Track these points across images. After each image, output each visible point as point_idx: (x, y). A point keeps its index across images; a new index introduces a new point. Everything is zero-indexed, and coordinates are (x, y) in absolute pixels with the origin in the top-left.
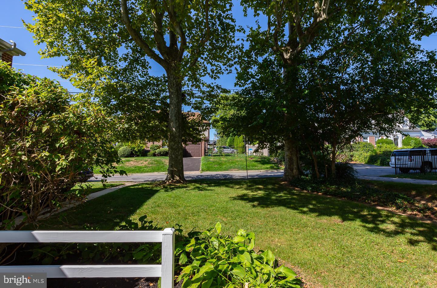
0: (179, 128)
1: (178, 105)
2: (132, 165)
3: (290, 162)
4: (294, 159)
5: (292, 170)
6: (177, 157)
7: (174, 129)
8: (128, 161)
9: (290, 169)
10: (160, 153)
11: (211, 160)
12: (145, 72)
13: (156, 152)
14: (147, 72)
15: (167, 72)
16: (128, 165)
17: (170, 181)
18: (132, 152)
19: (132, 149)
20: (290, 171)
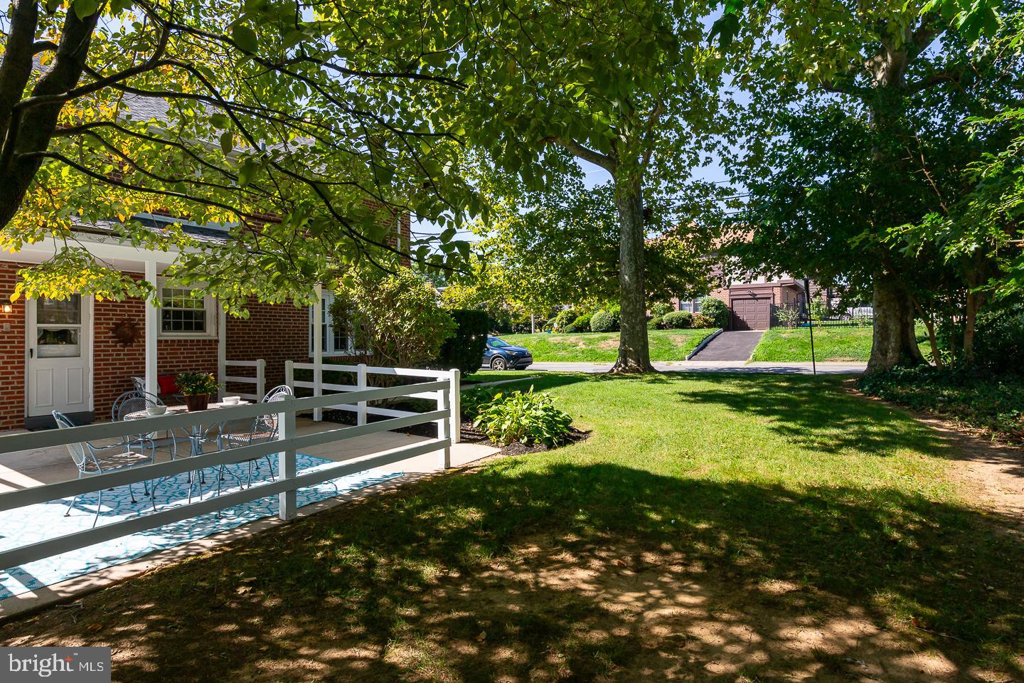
0: (637, 276)
1: (634, 234)
2: (610, 346)
3: (881, 335)
4: (891, 327)
5: (884, 353)
6: (633, 328)
7: (627, 277)
8: (605, 339)
9: (881, 350)
10: (671, 323)
11: (784, 335)
12: (577, 183)
13: (662, 321)
14: (581, 182)
15: (614, 177)
16: (603, 346)
17: (620, 369)
18: (615, 321)
19: (614, 316)
20: (881, 357)
